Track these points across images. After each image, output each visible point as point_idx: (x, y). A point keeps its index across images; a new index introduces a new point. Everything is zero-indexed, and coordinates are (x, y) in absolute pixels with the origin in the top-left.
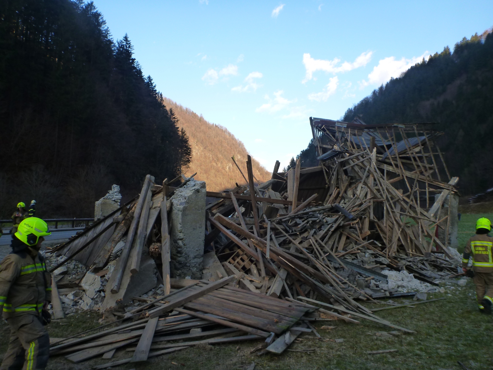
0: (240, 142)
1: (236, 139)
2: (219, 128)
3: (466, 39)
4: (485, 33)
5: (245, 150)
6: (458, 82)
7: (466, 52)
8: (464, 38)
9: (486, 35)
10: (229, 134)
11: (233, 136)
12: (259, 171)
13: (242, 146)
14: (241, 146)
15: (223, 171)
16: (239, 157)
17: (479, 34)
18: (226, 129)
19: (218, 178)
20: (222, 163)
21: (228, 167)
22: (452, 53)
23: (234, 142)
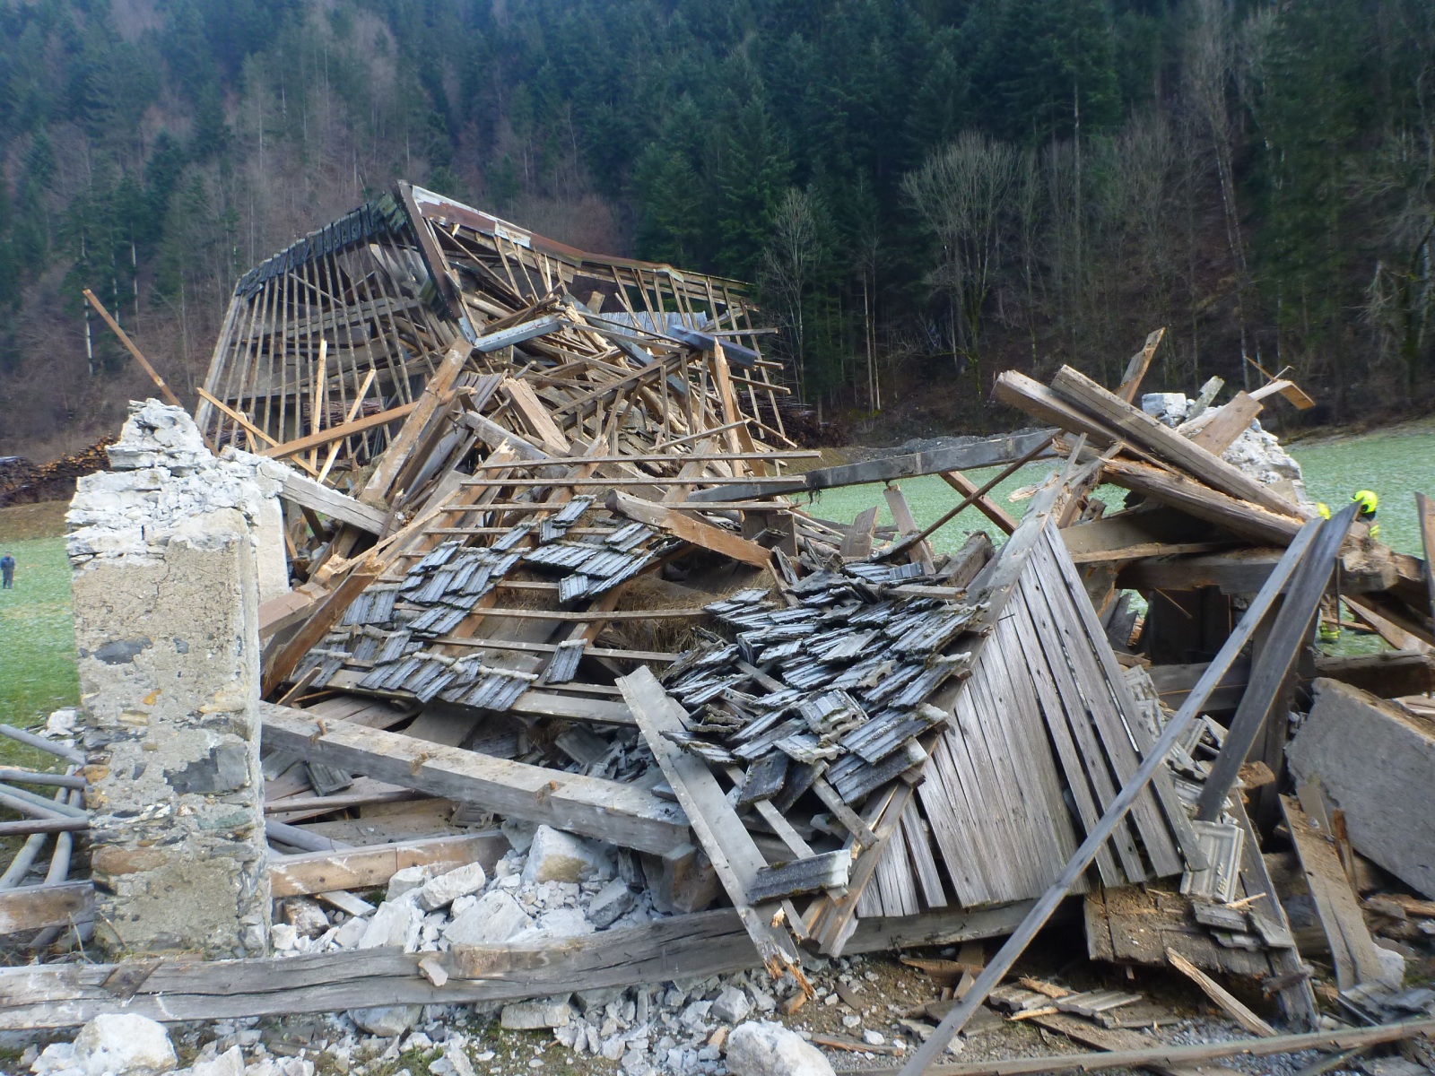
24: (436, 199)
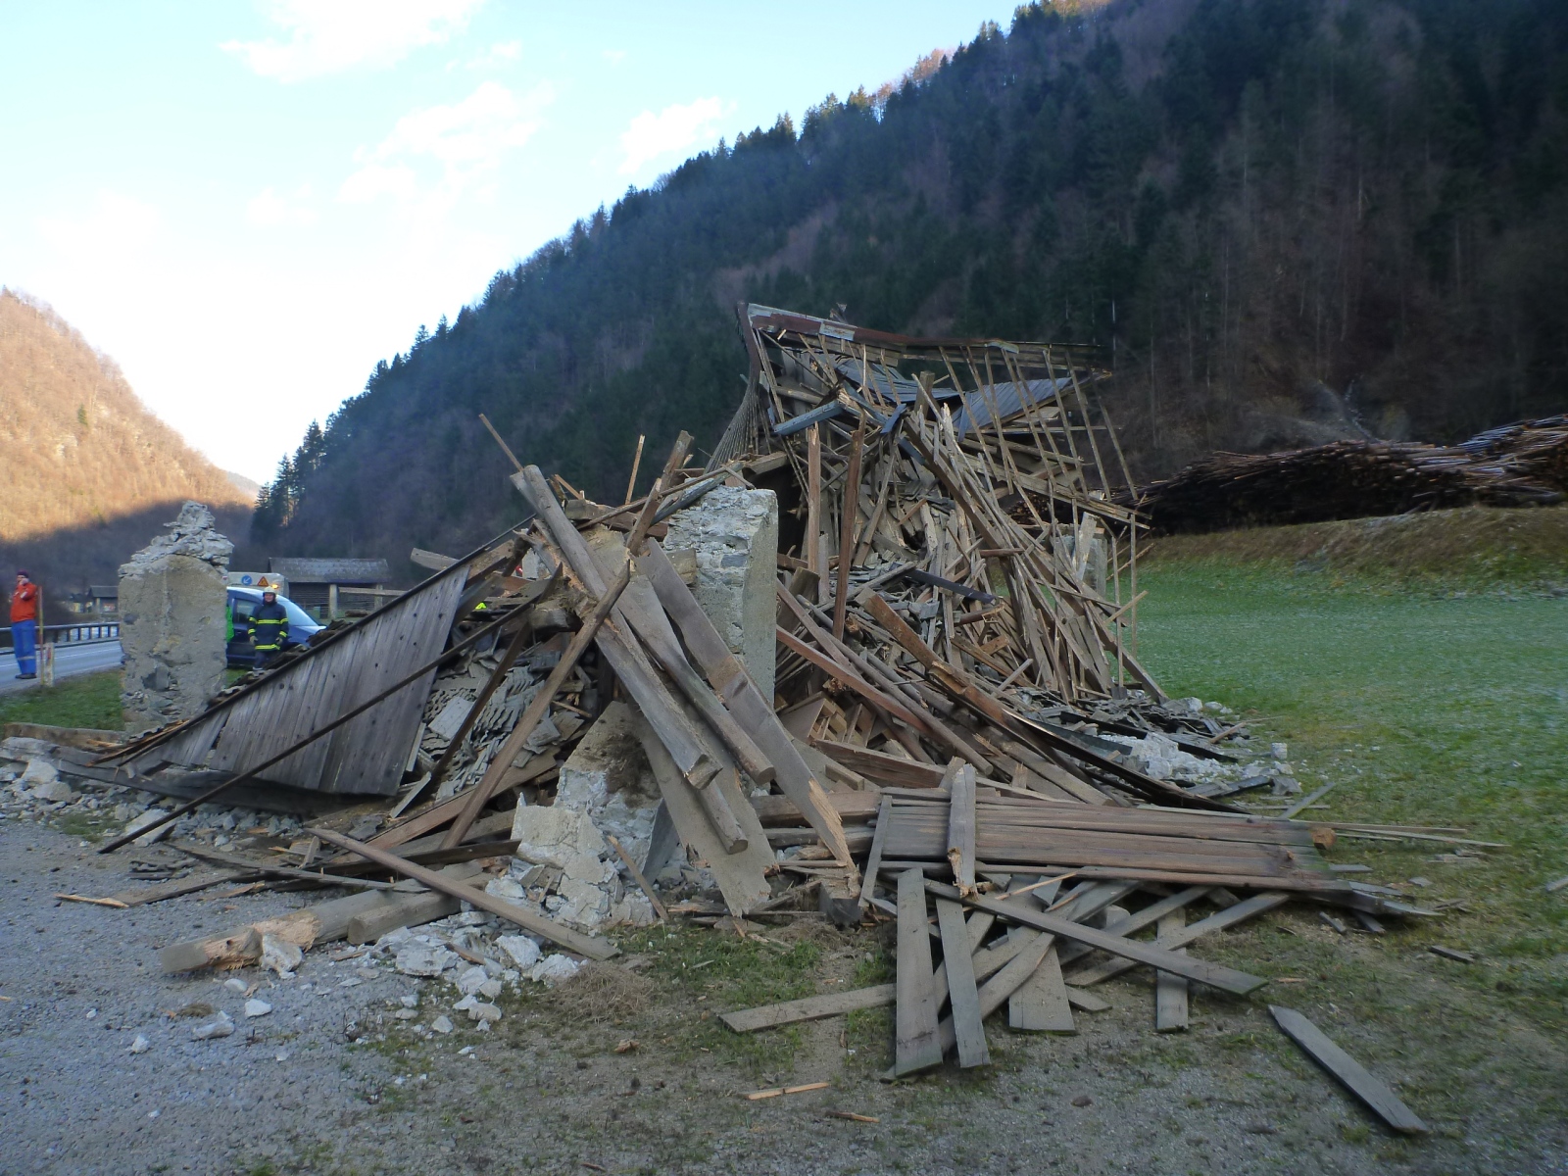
0: (106, 357)
1: (89, 349)
2: (18, 301)
3: (835, 100)
4: (883, 91)
5: (128, 390)
6: (815, 223)
7: (835, 139)
8: (831, 98)
9: (886, 98)
10: (63, 327)
11: (77, 334)
12: (183, 464)
13: (115, 372)
14: (109, 376)
15: (43, 461)
16: (105, 412)
17: (869, 92)
18: (50, 309)
19: (22, 487)
20: (35, 431)
21: (60, 447)
22: (798, 137)
23: (81, 357)
24: (767, 311)
